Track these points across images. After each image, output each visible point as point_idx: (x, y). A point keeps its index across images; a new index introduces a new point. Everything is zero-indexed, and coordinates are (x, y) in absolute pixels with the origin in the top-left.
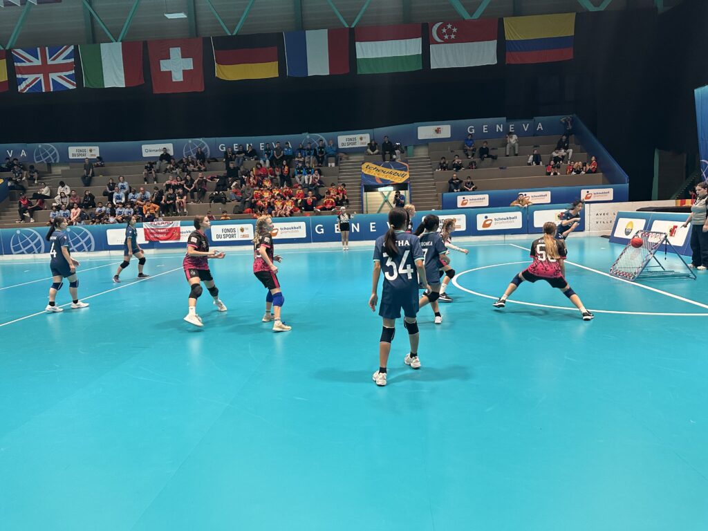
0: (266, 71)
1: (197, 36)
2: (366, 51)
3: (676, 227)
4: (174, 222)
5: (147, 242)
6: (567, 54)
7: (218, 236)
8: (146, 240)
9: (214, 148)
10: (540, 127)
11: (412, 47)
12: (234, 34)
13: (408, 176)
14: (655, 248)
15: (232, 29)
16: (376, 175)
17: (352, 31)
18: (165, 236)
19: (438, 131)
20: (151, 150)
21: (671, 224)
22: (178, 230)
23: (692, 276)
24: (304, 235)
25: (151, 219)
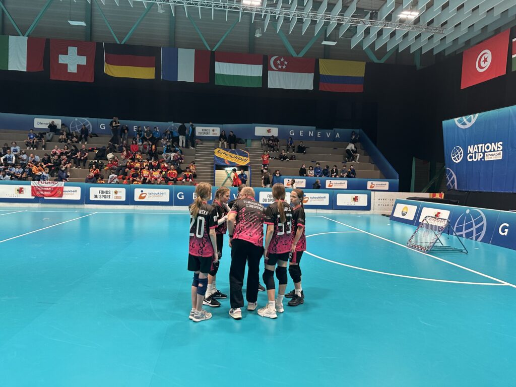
0: (145, 73)
1: (91, 40)
2: (222, 69)
3: (439, 213)
4: (59, 182)
5: (33, 197)
6: (359, 89)
7: (95, 196)
8: (33, 195)
9: (96, 126)
10: (338, 135)
11: (256, 71)
12: (123, 43)
13: (248, 161)
14: (442, 230)
15: (121, 40)
16: (225, 158)
17: (213, 53)
18: (49, 193)
19: (269, 131)
20: (41, 123)
21: (436, 211)
22: (61, 189)
23: (465, 251)
24: (167, 200)
25: (39, 178)
